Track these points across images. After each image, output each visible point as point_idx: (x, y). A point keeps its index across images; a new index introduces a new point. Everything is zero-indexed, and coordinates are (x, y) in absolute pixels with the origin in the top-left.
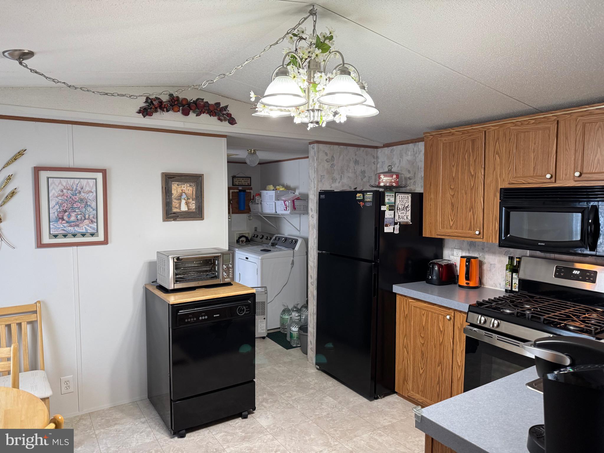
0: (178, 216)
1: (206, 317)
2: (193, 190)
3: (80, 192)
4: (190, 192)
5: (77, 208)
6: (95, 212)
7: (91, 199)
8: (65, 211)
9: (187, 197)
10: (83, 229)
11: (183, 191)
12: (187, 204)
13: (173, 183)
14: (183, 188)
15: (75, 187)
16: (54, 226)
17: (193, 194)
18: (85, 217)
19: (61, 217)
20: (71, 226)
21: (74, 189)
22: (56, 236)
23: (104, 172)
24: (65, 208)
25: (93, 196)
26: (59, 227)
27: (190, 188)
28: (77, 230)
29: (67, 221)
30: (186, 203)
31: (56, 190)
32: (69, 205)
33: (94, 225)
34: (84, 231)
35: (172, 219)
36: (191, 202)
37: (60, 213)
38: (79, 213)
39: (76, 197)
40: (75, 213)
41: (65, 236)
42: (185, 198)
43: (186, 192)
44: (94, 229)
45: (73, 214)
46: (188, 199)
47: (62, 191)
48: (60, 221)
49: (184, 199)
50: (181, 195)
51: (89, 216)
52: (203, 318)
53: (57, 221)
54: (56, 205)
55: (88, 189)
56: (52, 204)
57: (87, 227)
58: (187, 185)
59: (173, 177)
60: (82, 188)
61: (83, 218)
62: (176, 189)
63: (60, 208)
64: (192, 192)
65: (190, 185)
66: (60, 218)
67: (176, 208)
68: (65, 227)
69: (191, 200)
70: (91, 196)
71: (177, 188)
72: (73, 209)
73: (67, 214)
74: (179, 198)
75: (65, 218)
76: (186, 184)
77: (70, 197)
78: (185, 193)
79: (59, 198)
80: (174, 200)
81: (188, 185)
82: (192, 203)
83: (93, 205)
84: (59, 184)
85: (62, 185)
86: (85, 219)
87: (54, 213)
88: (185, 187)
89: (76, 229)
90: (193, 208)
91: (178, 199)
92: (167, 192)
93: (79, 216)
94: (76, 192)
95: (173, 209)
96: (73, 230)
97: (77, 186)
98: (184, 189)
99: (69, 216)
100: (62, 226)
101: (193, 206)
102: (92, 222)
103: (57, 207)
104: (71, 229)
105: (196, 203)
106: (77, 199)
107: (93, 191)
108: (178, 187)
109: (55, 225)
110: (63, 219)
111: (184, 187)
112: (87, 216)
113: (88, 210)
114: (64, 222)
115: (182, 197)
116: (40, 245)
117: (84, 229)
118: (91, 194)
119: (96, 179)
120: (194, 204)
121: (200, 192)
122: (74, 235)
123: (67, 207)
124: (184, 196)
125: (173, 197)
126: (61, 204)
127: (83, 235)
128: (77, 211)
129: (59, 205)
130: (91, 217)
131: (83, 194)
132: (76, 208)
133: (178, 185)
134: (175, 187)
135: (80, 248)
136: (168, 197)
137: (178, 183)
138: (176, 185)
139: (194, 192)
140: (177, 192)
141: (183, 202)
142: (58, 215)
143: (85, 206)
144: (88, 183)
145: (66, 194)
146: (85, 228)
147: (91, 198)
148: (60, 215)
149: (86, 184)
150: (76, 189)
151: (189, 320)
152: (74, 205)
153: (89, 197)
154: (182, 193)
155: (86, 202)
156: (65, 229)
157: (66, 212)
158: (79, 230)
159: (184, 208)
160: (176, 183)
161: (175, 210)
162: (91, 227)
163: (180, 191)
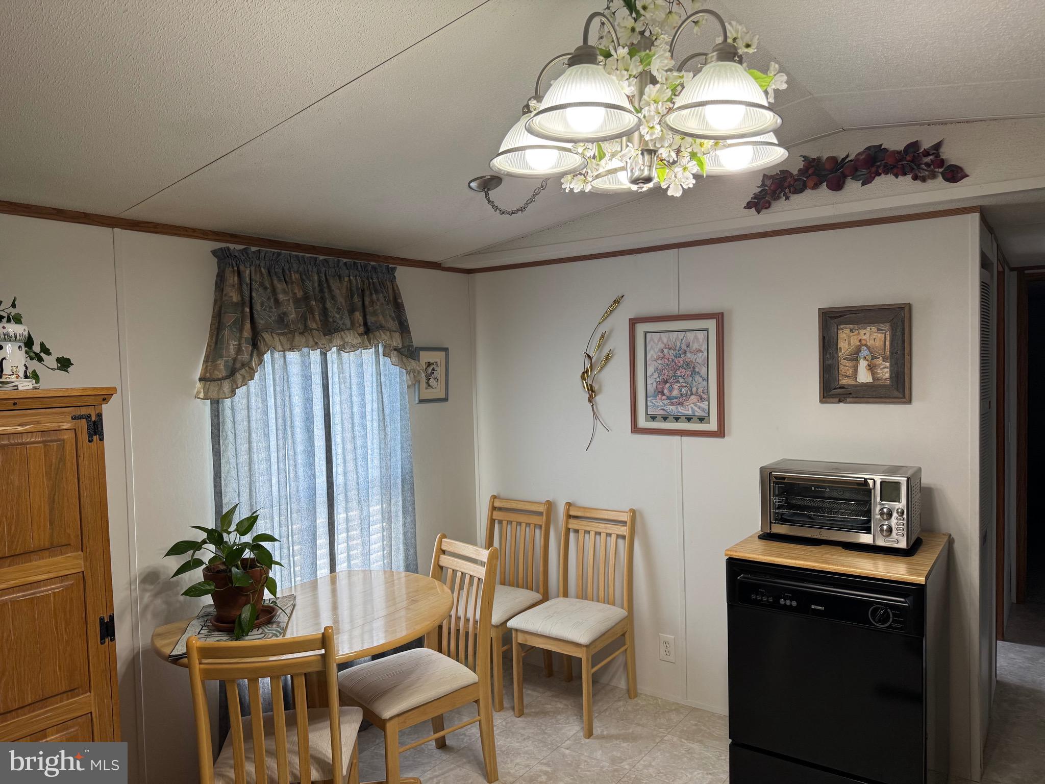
0: (850, 394)
1: (794, 604)
2: (885, 339)
3: (685, 353)
4: (879, 343)
5: (681, 376)
6: (705, 383)
7: (699, 362)
8: (666, 382)
9: (871, 353)
10: (688, 410)
11: (863, 342)
12: (871, 368)
13: (842, 327)
14: (862, 337)
15: (678, 344)
16: (652, 403)
17: (885, 348)
18: (691, 391)
19: (660, 390)
20: (672, 404)
21: (677, 348)
22: (653, 418)
23: (719, 318)
24: (665, 377)
25: (703, 357)
26: (659, 405)
27: (879, 335)
28: (681, 411)
29: (667, 397)
30: (868, 368)
31: (655, 349)
32: (671, 372)
33: (704, 405)
34: (690, 412)
35: (837, 399)
36: (881, 364)
37: (659, 384)
38: (684, 384)
39: (681, 359)
40: (679, 385)
41: (665, 419)
42: (867, 357)
43: (868, 344)
44: (703, 411)
45: (676, 386)
46: (874, 358)
47: (662, 351)
48: (659, 396)
49: (865, 358)
50: (858, 351)
51: (697, 389)
52: (788, 602)
53: (655, 396)
54: (655, 372)
55: (695, 346)
56: (650, 370)
57: (694, 407)
58: (871, 329)
59: (841, 316)
60: (688, 346)
61: (689, 393)
62: (847, 339)
63: (659, 377)
64: (882, 343)
65: (879, 330)
66: (659, 392)
67: (848, 376)
68: (665, 405)
69: (880, 361)
70: (700, 358)
71: (849, 337)
72: (676, 379)
73: (668, 385)
74: (854, 357)
75: (666, 391)
76: (868, 328)
77: (673, 360)
78: (866, 345)
79: (659, 362)
80: (843, 361)
81: (874, 329)
82: (882, 367)
83: (703, 371)
84: (658, 342)
85: (663, 343)
86: (692, 394)
87: (652, 383)
88: (868, 335)
89: (680, 409)
90: (884, 378)
91: (851, 360)
92: (828, 346)
93: (683, 390)
94: (680, 352)
95: (840, 378)
96: (676, 411)
97: (681, 343)
98: (865, 337)
99: (671, 389)
100: (661, 404)
101: (885, 372)
102: (701, 399)
103: (656, 375)
104: (672, 409)
105: (891, 366)
106: (681, 362)
107: (702, 350)
108: (852, 334)
109: (653, 401)
110: (663, 394)
111: (865, 334)
112: (694, 389)
113: (696, 380)
114: (664, 397)
115: (860, 354)
116: (635, 429)
117: (690, 409)
118: (700, 354)
119: (707, 330)
120: (887, 368)
121: (900, 342)
122: (677, 419)
123: (667, 376)
124: (865, 352)
125: (840, 354)
126: (661, 371)
127: (689, 419)
128: (681, 381)
129: (658, 371)
130: (700, 390)
131: (689, 355)
132: (679, 376)
133: (851, 331)
134: (845, 335)
135: (685, 439)
136: (828, 356)
137: (851, 326)
138: (848, 331)
139: (888, 343)
140: (849, 344)
141: (863, 364)
142: (656, 387)
143: (692, 374)
144: (696, 337)
145: (667, 356)
146: (692, 408)
147: (698, 360)
148: (660, 387)
149: (694, 339)
150: (680, 348)
151: (759, 598)
152: (678, 372)
153: (698, 359)
154: (859, 345)
155: (694, 368)
156: (665, 408)
157: (668, 382)
158: (683, 411)
159: (864, 376)
160: (848, 326)
161: (844, 381)
162: (699, 408)
163: (855, 342)
